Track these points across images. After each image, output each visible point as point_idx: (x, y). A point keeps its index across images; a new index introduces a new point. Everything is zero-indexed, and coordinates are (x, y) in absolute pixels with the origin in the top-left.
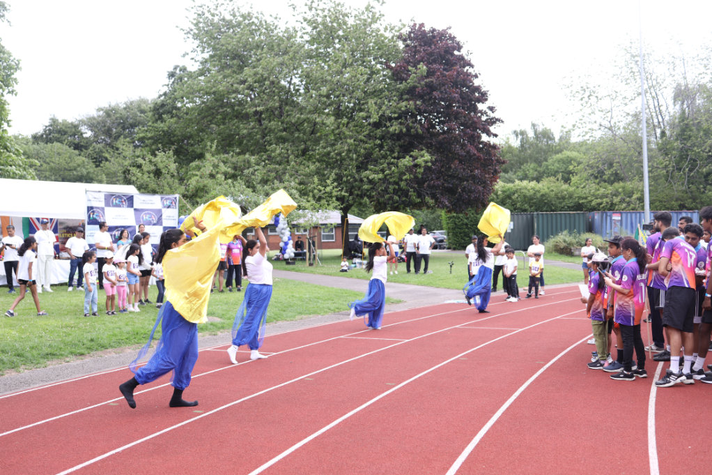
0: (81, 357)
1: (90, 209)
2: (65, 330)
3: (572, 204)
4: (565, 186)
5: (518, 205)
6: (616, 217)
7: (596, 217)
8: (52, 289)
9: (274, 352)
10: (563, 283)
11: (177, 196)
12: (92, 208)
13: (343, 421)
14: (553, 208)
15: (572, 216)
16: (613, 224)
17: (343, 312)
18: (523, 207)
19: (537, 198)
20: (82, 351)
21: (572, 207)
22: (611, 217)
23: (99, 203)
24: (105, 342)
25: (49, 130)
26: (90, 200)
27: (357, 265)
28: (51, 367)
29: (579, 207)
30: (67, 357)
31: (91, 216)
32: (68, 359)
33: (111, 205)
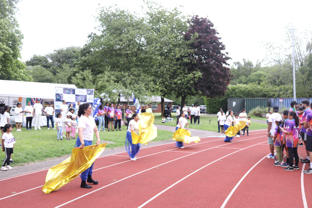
0: (59, 157)
1: (57, 94)
2: (51, 146)
3: (262, 95)
4: (259, 87)
5: (238, 94)
6: (281, 101)
7: (272, 100)
8: (41, 128)
9: (140, 157)
10: (259, 129)
11: (94, 89)
12: (58, 94)
13: (176, 185)
14: (253, 96)
15: (262, 100)
16: (279, 104)
17: (166, 140)
18: (240, 96)
19: (246, 92)
20: (60, 155)
21: (261, 96)
22: (279, 100)
23: (61, 92)
24: (68, 151)
25: (33, 59)
26: (57, 91)
27: (169, 120)
28: (47, 161)
29: (264, 96)
30: (53, 157)
31: (57, 98)
32: (54, 158)
33: (66, 93)
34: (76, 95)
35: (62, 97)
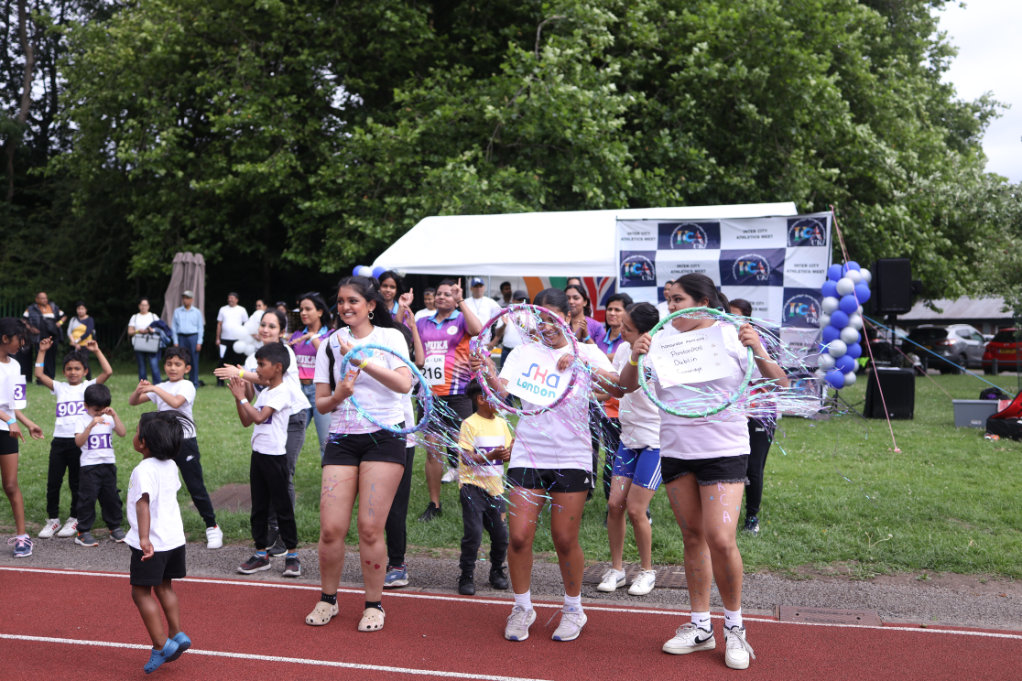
23: (646, 243)
33: (672, 245)
35: (648, 265)
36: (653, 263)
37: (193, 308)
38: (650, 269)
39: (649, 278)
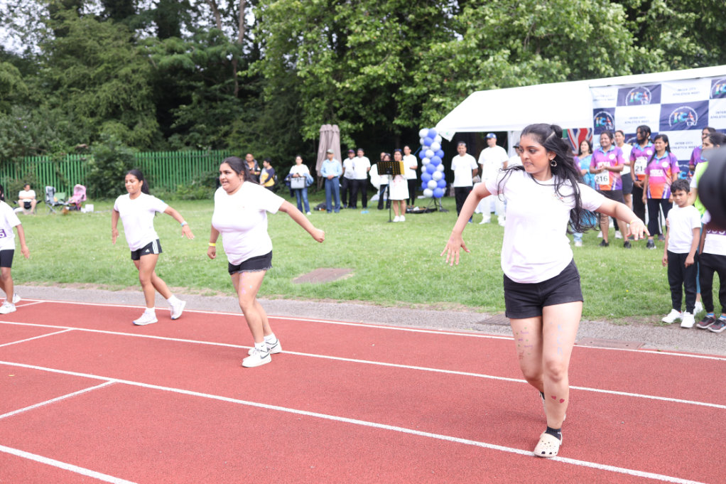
12: (599, 110)
26: (595, 100)
33: (626, 103)
34: (664, 106)
35: (610, 118)
36: (613, 117)
37: (334, 160)
38: (611, 121)
39: (611, 128)
